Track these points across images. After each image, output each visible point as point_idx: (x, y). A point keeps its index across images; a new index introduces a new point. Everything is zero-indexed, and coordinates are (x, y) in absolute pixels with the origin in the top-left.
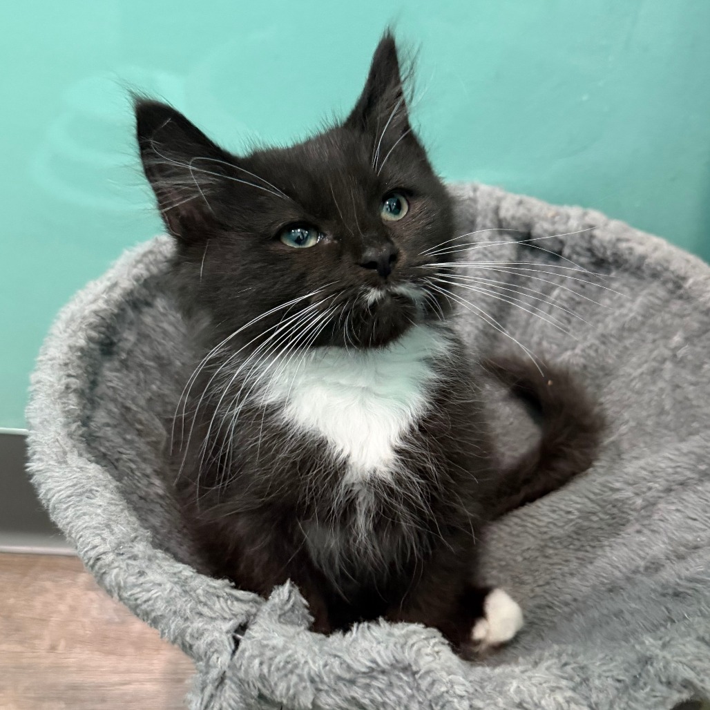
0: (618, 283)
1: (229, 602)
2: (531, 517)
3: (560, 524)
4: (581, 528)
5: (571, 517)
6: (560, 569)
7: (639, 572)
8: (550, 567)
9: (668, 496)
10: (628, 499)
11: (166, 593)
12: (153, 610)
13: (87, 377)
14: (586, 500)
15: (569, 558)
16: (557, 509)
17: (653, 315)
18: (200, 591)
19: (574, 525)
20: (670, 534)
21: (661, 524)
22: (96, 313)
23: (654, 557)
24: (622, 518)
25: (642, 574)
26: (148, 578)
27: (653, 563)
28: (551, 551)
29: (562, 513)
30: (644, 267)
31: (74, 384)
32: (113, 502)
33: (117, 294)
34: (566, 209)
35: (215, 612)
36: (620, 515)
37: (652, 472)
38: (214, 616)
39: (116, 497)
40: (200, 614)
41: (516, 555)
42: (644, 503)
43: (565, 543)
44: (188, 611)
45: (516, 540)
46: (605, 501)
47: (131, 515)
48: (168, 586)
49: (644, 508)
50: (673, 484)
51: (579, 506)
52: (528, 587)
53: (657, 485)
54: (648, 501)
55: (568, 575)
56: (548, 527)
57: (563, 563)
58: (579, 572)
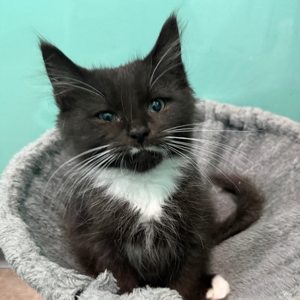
0: (269, 138)
1: (73, 280)
2: (233, 242)
3: (245, 245)
4: (255, 246)
5: (250, 241)
6: (246, 265)
7: (282, 264)
8: (241, 265)
9: (294, 229)
10: (276, 231)
11: (43, 276)
12: (37, 285)
13: (24, 182)
14: (256, 233)
15: (250, 260)
16: (244, 238)
17: (284, 151)
18: (59, 275)
19: (252, 245)
20: (296, 246)
21: (291, 242)
22: (31, 155)
23: (289, 257)
24: (273, 240)
25: (283, 265)
26: (35, 269)
27: (288, 260)
28: (241, 257)
29: (246, 240)
30: (280, 130)
31: (16, 185)
32: (22, 234)
33: (41, 148)
34: (244, 108)
35: (66, 285)
36: (273, 239)
37: (286, 219)
38: (65, 287)
39: (25, 232)
40: (59, 286)
41: (226, 260)
42: (283, 233)
43: (248, 253)
44: (53, 285)
45: (226, 253)
46: (265, 233)
47: (31, 240)
48: (45, 273)
49: (283, 235)
50: (296, 223)
51: (253, 236)
52: (232, 274)
53: (289, 225)
54: (285, 232)
55: (250, 268)
56: (240, 246)
57: (248, 262)
58: (254, 266)
